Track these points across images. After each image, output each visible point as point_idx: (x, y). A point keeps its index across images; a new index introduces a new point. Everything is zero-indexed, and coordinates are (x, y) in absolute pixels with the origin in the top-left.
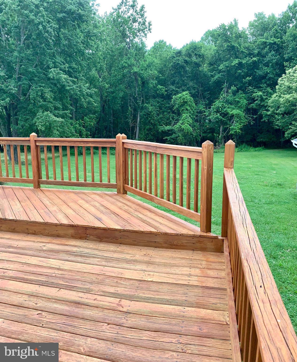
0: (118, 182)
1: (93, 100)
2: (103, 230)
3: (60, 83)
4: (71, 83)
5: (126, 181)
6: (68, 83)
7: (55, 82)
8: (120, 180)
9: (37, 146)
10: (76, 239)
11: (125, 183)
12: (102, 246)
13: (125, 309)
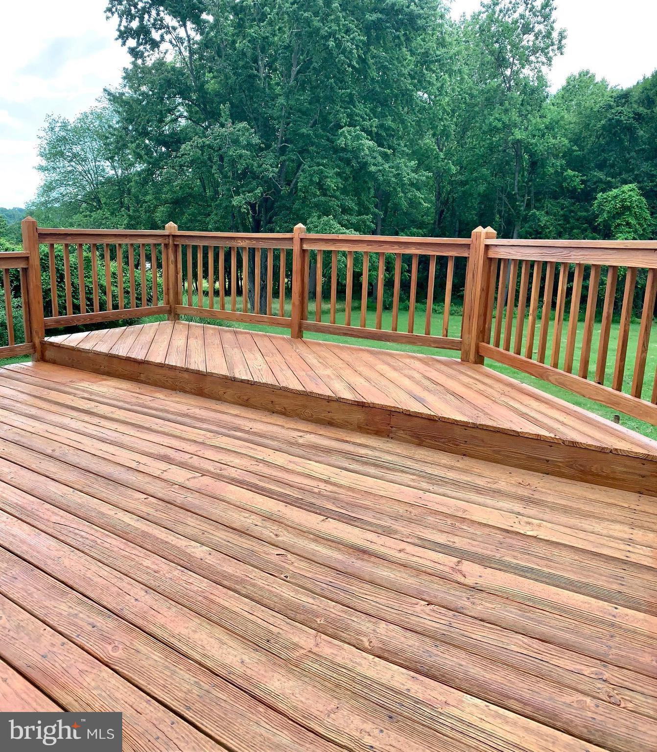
0: (466, 336)
1: (421, 196)
2: (428, 421)
3: (357, 158)
4: (380, 159)
5: (483, 334)
6: (375, 158)
7: (349, 155)
8: (470, 332)
9: (304, 251)
10: (368, 433)
11: (481, 339)
12: (422, 453)
13: (469, 581)
